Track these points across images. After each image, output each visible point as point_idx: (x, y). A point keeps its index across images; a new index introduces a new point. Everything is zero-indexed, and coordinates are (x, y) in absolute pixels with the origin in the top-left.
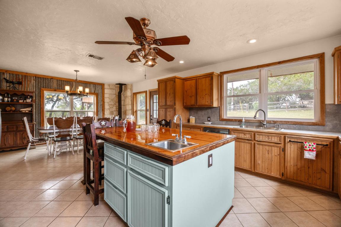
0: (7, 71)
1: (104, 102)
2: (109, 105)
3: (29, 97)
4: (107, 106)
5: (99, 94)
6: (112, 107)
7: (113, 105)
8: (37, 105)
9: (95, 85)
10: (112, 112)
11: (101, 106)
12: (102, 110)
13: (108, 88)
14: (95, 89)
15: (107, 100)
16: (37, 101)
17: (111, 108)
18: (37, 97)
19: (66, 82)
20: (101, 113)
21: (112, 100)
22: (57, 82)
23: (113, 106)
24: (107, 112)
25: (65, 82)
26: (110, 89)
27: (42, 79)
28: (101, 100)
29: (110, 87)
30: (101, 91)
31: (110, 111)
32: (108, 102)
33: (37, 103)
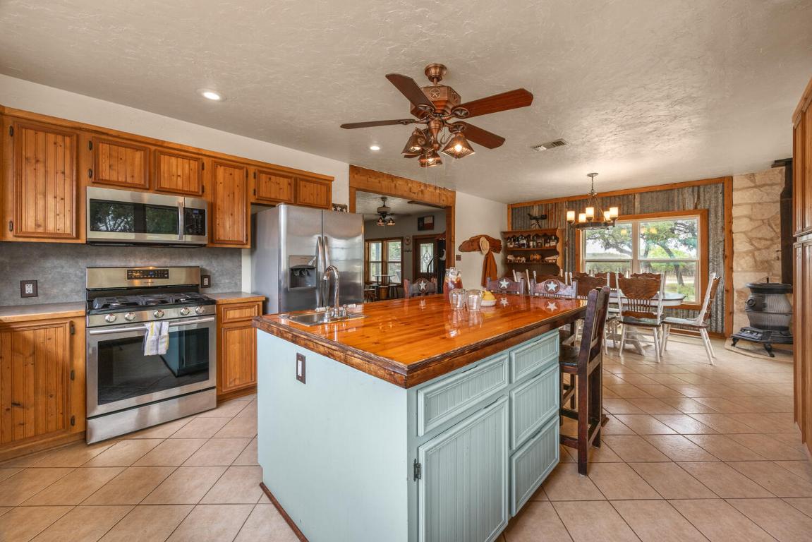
0: (536, 202)
1: (731, 232)
2: (751, 241)
3: (553, 238)
4: (740, 245)
5: (712, 211)
6: (768, 248)
7: (772, 240)
8: (570, 250)
9: (699, 187)
10: (767, 262)
11: (722, 243)
12: (725, 257)
13: (748, 185)
14: (699, 198)
15: (740, 226)
16: (570, 242)
17: (759, 249)
18: (571, 236)
19: (619, 198)
20: (722, 265)
21: (767, 222)
22: (602, 202)
23: (769, 243)
24: (742, 262)
25: (617, 199)
26: (756, 187)
27: (578, 203)
28: (719, 228)
29: (754, 182)
30: (720, 200)
31: (756, 261)
32: (745, 233)
33: (570, 246)
